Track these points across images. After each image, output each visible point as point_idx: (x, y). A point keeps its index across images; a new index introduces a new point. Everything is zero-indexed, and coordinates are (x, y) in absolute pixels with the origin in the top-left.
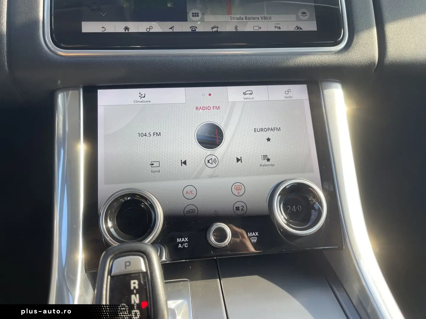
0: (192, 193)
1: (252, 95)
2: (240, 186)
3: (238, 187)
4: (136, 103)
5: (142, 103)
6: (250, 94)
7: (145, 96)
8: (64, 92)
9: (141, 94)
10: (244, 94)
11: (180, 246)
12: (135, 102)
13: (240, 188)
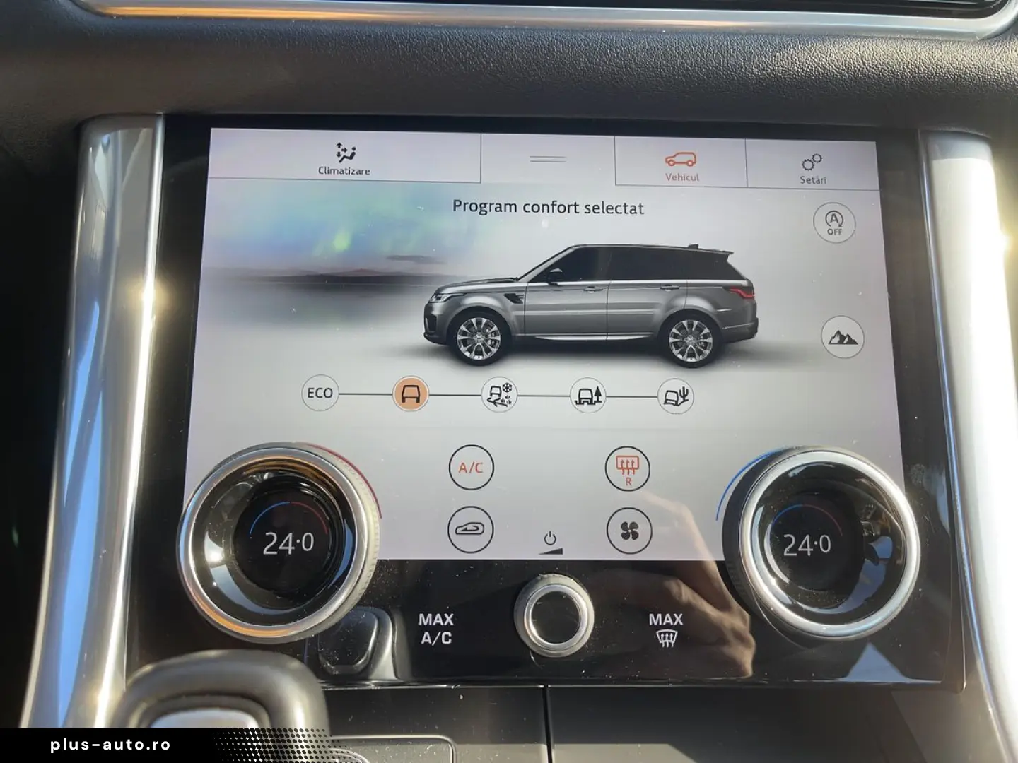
0: (479, 469)
1: (695, 165)
2: (635, 459)
3: (628, 462)
4: (324, 176)
5: (344, 177)
6: (687, 163)
7: (353, 154)
8: (116, 129)
9: (342, 147)
10: (670, 161)
11: (426, 638)
12: (322, 170)
13: (635, 466)
